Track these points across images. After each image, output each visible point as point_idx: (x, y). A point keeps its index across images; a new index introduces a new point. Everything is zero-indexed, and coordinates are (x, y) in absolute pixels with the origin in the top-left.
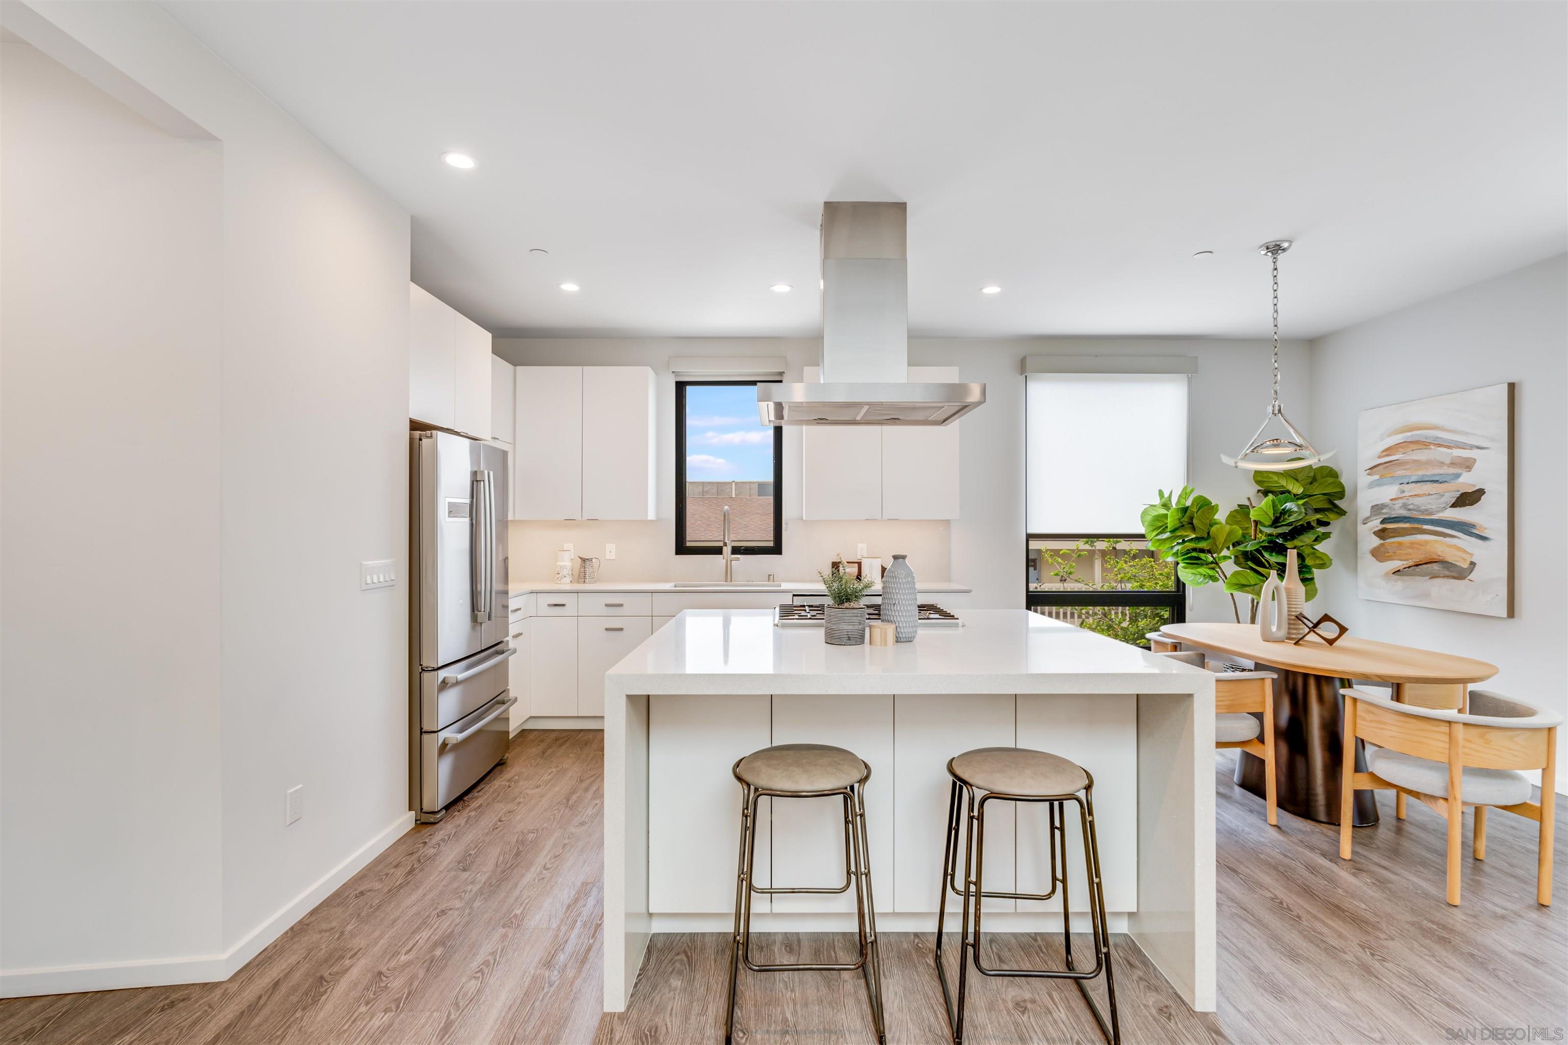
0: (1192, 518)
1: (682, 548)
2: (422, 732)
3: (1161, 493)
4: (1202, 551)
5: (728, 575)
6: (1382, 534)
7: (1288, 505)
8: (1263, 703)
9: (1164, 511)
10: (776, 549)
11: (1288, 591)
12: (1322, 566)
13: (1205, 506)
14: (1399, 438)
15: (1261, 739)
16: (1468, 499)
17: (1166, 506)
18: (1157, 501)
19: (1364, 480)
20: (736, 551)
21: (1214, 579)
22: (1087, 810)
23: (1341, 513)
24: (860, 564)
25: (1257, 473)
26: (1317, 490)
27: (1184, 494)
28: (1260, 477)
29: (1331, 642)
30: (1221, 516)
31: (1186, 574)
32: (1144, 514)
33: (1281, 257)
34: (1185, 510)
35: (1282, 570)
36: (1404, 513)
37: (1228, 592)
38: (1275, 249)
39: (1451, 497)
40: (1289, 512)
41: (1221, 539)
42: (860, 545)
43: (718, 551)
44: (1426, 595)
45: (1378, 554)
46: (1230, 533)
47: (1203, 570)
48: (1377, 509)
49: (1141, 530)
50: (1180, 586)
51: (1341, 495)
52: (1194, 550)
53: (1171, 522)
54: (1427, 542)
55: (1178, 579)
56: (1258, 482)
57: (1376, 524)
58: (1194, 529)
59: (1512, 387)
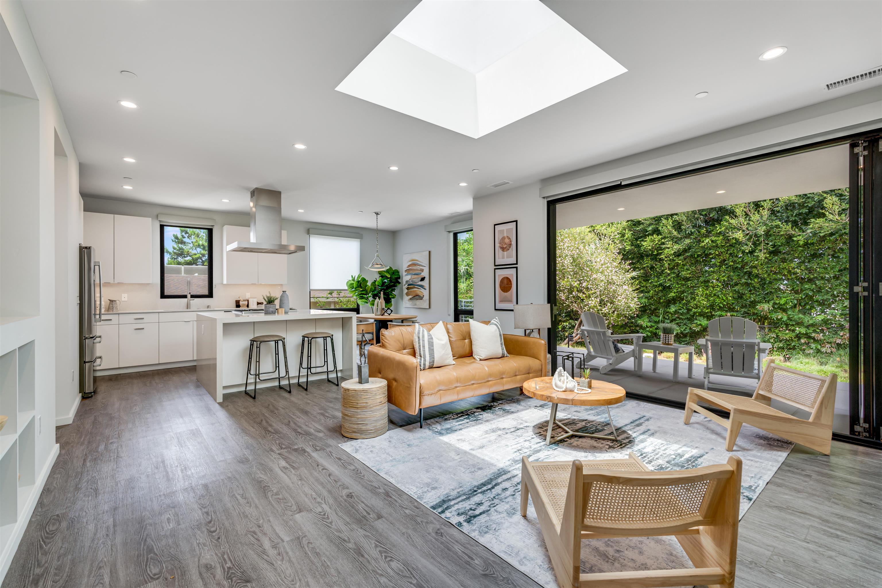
0: (361, 284)
1: (163, 296)
2: (85, 362)
3: (352, 276)
4: (364, 294)
5: (188, 306)
6: (408, 289)
7: (385, 280)
8: (373, 330)
9: (353, 282)
10: (210, 295)
11: (381, 302)
12: (393, 298)
13: (364, 280)
14: (410, 263)
15: (373, 339)
16: (423, 279)
17: (354, 280)
18: (351, 279)
19: (404, 274)
20: (193, 296)
21: (367, 303)
22: (332, 339)
23: (399, 283)
24: (248, 301)
25: (379, 271)
26: (394, 277)
27: (359, 277)
28: (380, 273)
29: (389, 314)
30: (369, 284)
31: (360, 302)
32: (347, 283)
33: (378, 216)
34: (358, 282)
35: (379, 298)
36: (411, 283)
37: (370, 306)
38: (377, 214)
39: (420, 279)
40: (385, 282)
41: (369, 291)
42: (247, 294)
43: (185, 297)
44: (416, 305)
45: (407, 294)
46: (371, 289)
47: (364, 300)
48: (407, 282)
49: (347, 288)
50: (358, 305)
51: (399, 278)
52: (362, 294)
53: (355, 286)
54: (416, 291)
55: (358, 304)
56: (380, 274)
57: (406, 286)
58: (361, 288)
59: (430, 252)
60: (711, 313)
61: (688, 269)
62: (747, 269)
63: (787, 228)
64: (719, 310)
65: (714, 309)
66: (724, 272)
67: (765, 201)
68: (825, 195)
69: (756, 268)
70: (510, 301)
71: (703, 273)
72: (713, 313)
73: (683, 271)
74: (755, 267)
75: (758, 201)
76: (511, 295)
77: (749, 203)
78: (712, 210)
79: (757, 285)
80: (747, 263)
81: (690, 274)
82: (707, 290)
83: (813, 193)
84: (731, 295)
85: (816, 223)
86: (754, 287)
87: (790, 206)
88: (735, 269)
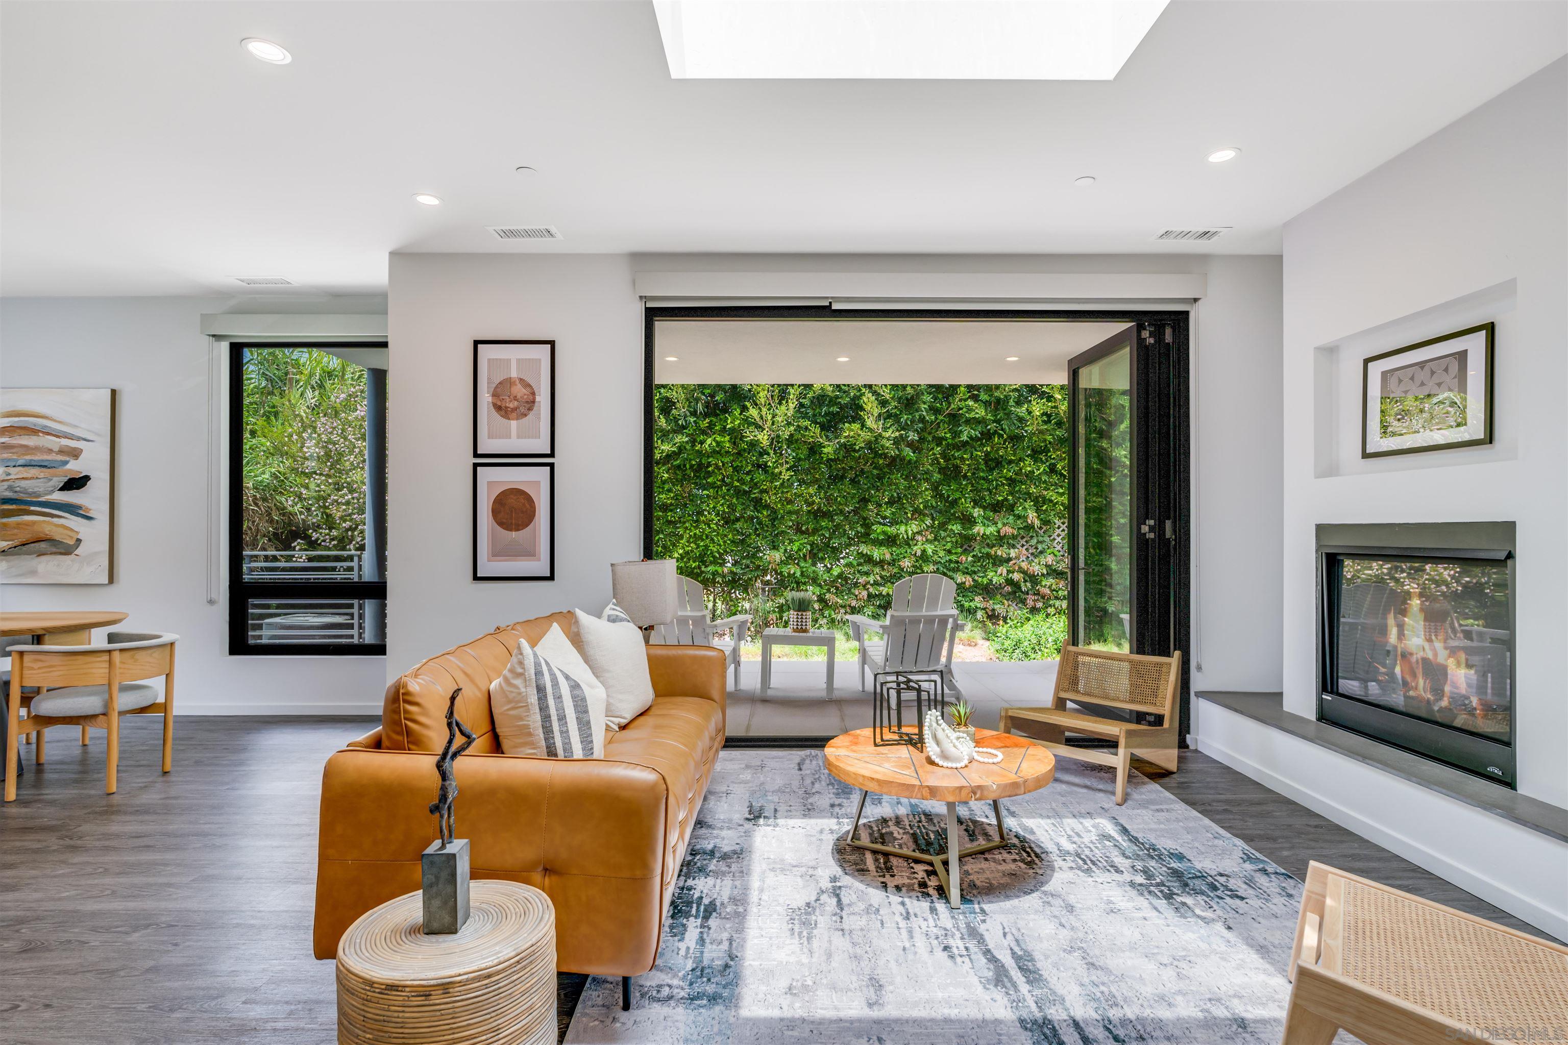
14: (4, 422)
16: (76, 483)
36: (9, 495)
39: (61, 484)
44: (33, 573)
54: (34, 522)
59: (114, 392)
60: (699, 567)
61: (670, 491)
62: (755, 494)
63: (815, 432)
64: (711, 563)
65: (704, 562)
66: (724, 498)
67: (792, 385)
68: (864, 390)
69: (768, 493)
70: (530, 553)
71: (692, 498)
72: (703, 569)
73: (662, 493)
74: (766, 491)
75: (787, 385)
76: (534, 537)
77: (773, 386)
78: (719, 387)
79: (765, 521)
80: (756, 484)
81: (672, 498)
82: (696, 527)
83: (848, 385)
84: (730, 536)
85: (850, 430)
86: (760, 523)
87: (821, 399)
88: (738, 493)
